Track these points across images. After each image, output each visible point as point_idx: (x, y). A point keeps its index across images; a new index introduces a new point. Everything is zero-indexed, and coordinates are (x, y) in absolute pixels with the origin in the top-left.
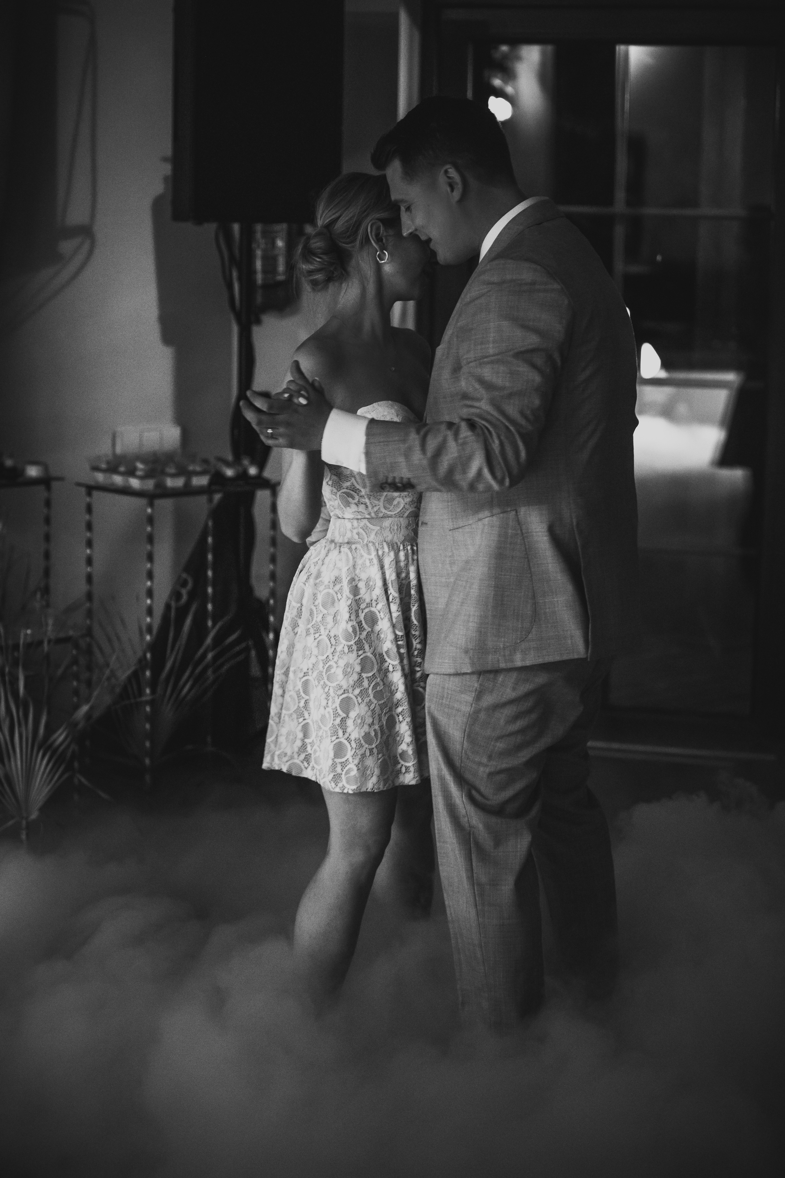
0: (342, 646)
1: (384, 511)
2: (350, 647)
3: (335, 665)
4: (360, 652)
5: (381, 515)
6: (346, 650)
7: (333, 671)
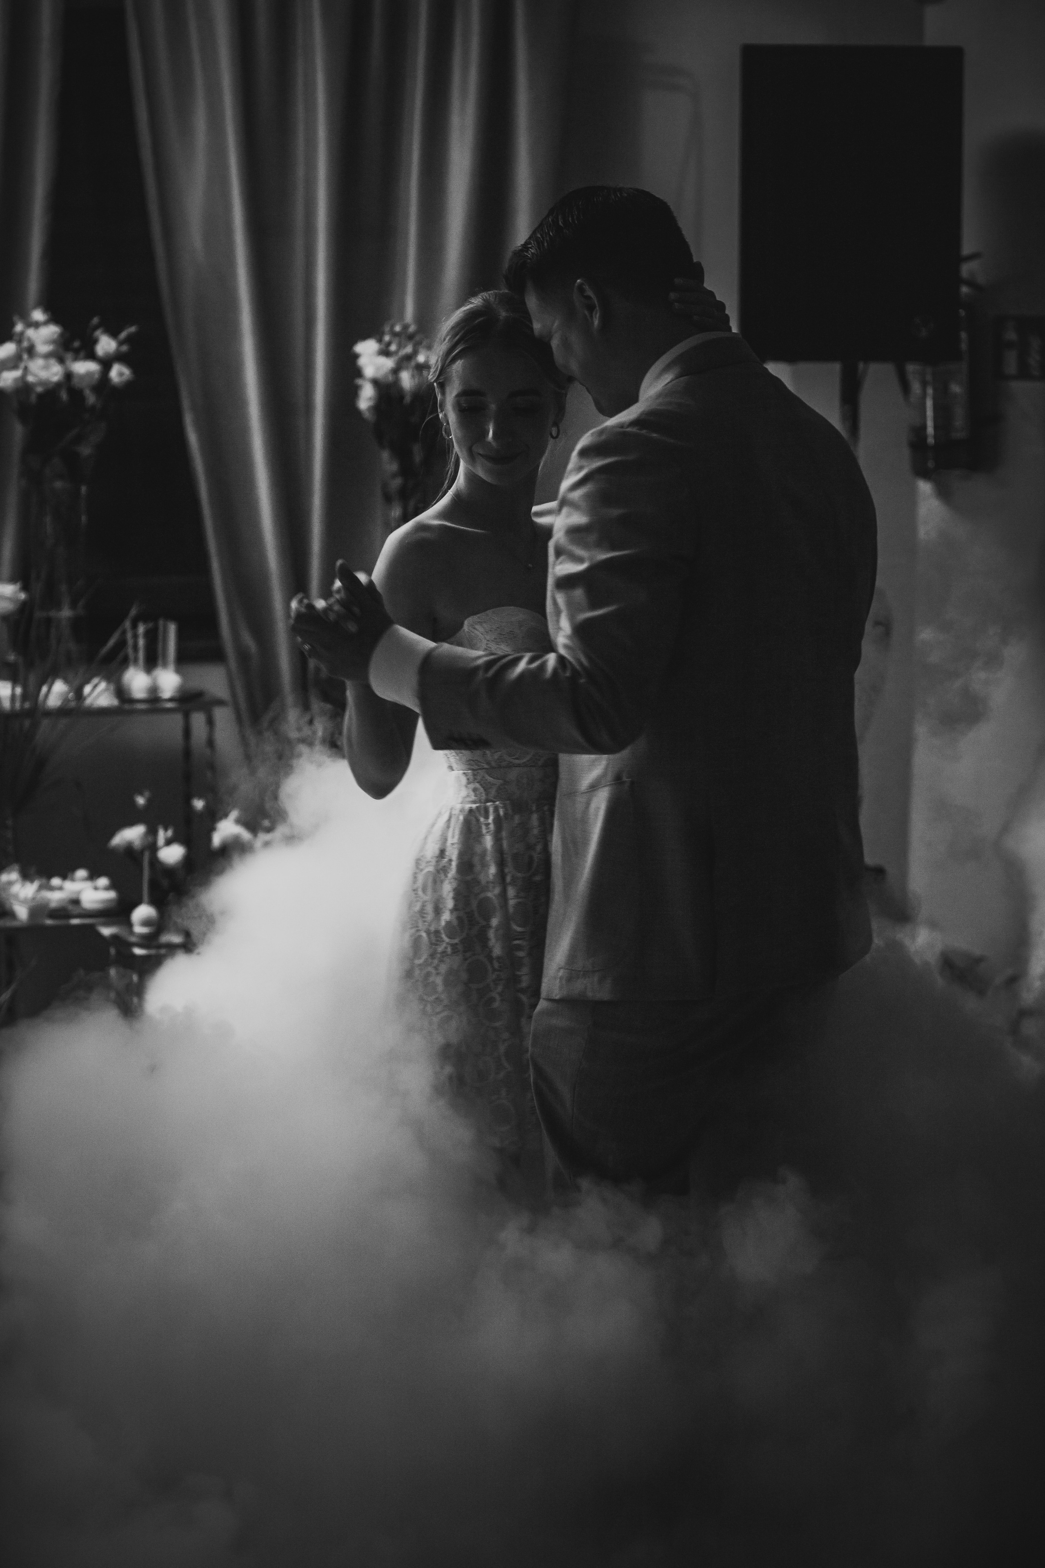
0: (444, 945)
1: (508, 759)
2: (453, 946)
3: (434, 971)
4: (468, 954)
5: (504, 764)
6: (449, 950)
7: (431, 979)
